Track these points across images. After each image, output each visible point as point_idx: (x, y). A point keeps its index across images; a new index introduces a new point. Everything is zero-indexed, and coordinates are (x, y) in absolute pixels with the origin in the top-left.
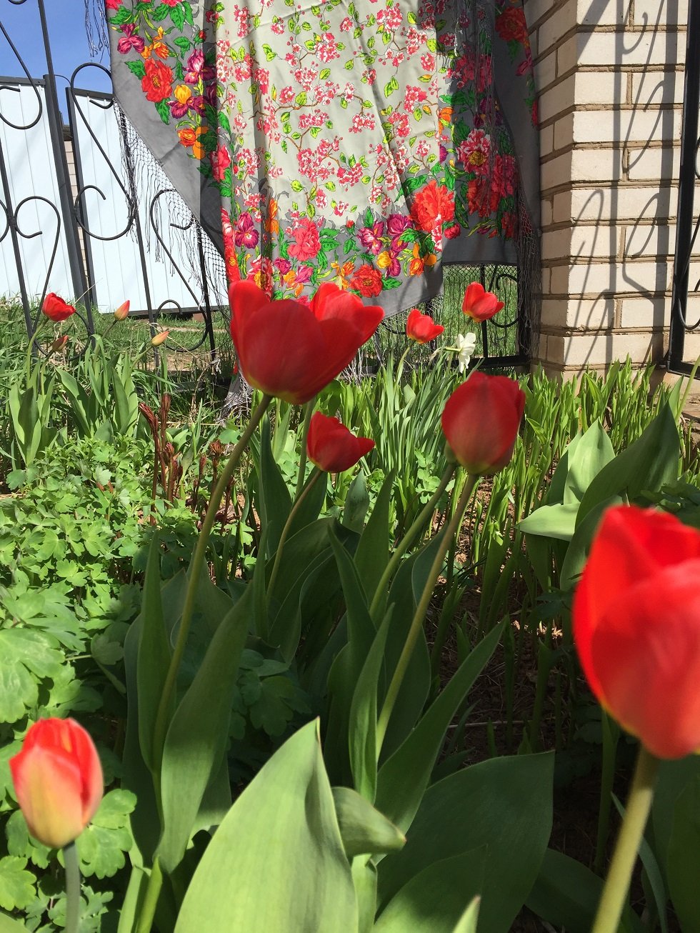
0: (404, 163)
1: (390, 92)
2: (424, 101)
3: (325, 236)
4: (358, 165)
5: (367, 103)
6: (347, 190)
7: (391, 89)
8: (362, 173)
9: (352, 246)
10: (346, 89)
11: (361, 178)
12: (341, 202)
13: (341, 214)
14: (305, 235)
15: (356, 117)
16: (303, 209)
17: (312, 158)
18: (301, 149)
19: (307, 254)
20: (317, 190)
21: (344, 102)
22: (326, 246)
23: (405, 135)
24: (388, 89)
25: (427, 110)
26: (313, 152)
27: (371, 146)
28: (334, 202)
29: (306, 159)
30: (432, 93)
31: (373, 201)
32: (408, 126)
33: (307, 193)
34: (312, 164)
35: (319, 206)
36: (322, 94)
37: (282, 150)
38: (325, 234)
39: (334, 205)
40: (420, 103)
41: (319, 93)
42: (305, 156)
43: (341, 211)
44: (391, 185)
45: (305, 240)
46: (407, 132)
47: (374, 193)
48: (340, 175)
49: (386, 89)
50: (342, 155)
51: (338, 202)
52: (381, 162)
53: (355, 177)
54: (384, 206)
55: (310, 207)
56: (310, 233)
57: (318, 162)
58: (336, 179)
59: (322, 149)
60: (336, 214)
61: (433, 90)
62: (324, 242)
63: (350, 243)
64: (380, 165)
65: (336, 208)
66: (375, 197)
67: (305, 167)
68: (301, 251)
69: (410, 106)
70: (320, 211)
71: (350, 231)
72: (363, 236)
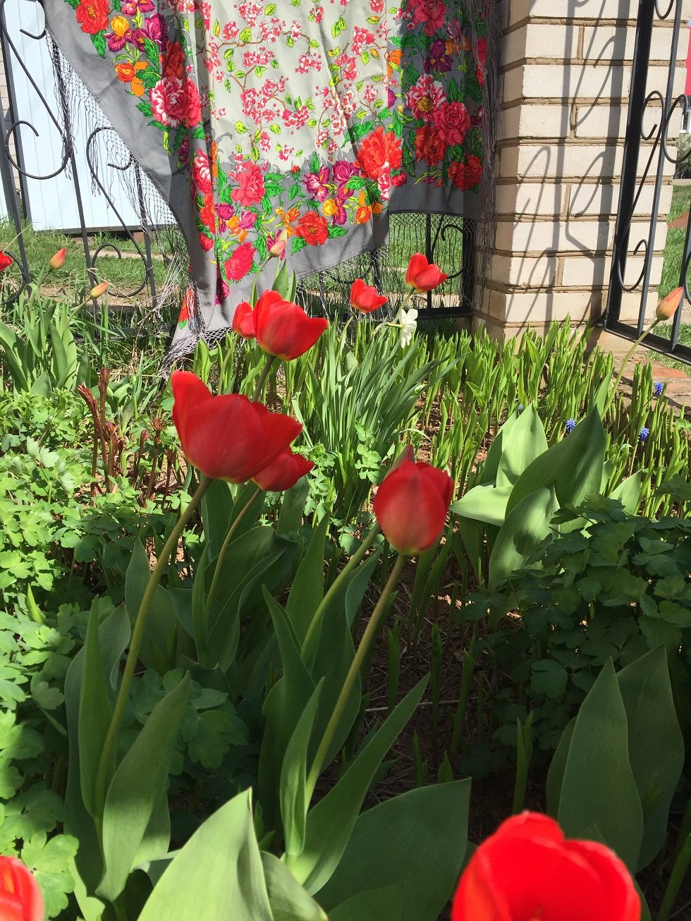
0: (352, 108)
1: (338, 32)
2: (371, 44)
3: (269, 181)
4: (304, 108)
5: (314, 42)
6: (292, 133)
7: (339, 29)
8: (308, 117)
9: (297, 192)
10: (293, 26)
11: (307, 121)
12: (286, 146)
13: (286, 159)
14: (248, 180)
15: (303, 56)
16: (247, 152)
17: (256, 98)
18: (246, 89)
19: (250, 199)
20: (262, 132)
21: (290, 40)
22: (271, 191)
23: (353, 78)
24: (335, 30)
25: (375, 54)
26: (258, 92)
27: (317, 88)
28: (279, 145)
29: (250, 99)
30: (380, 36)
31: (319, 146)
32: (355, 70)
33: (251, 136)
34: (256, 105)
35: (263, 149)
36: (268, 31)
37: (225, 89)
38: (269, 179)
39: (279, 149)
40: (368, 46)
41: (264, 30)
42: (249, 96)
43: (286, 155)
44: (337, 130)
45: (249, 184)
46: (355, 76)
47: (320, 137)
48: (285, 117)
49: (333, 29)
50: (288, 96)
51: (283, 145)
52: (327, 105)
53: (300, 120)
54: (330, 152)
55: (254, 150)
56: (255, 177)
57: (262, 104)
58: (281, 122)
59: (266, 89)
60: (282, 159)
61: (380, 33)
62: (268, 187)
63: (295, 188)
64: (327, 108)
65: (281, 152)
66: (321, 142)
67: (250, 107)
68: (245, 195)
69: (358, 48)
70: (264, 155)
71: (296, 176)
72: (309, 182)
